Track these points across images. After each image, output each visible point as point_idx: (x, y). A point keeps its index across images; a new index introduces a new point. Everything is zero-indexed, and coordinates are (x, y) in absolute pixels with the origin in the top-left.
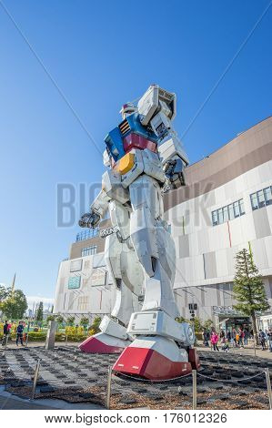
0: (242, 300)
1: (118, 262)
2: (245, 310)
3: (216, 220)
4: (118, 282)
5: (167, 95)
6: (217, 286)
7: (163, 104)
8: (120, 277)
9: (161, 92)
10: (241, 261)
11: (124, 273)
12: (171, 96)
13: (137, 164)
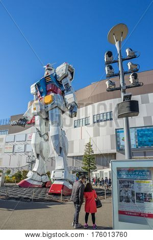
0: (86, 165)
1: (39, 146)
2: (86, 169)
3: (76, 125)
4: (38, 155)
5: (71, 69)
6: (73, 157)
7: (69, 73)
8: (39, 153)
9: (69, 67)
10: (87, 147)
11: (41, 151)
12: (73, 70)
13: (54, 102)
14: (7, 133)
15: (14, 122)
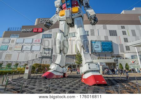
13: (80, 12)
14: (18, 37)
15: (24, 30)
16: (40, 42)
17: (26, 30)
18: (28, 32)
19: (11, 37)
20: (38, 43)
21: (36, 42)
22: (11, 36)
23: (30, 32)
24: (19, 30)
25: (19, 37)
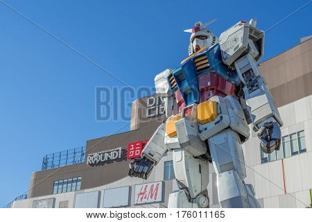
13: (221, 117)
14: (79, 187)
15: (96, 156)
16: (159, 198)
17: (101, 158)
18: (109, 161)
19: (55, 191)
20: (150, 200)
21: (144, 201)
22: (56, 187)
23: (117, 160)
24: (78, 158)
25: (83, 188)
